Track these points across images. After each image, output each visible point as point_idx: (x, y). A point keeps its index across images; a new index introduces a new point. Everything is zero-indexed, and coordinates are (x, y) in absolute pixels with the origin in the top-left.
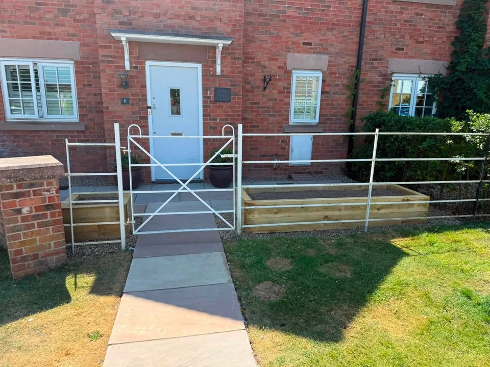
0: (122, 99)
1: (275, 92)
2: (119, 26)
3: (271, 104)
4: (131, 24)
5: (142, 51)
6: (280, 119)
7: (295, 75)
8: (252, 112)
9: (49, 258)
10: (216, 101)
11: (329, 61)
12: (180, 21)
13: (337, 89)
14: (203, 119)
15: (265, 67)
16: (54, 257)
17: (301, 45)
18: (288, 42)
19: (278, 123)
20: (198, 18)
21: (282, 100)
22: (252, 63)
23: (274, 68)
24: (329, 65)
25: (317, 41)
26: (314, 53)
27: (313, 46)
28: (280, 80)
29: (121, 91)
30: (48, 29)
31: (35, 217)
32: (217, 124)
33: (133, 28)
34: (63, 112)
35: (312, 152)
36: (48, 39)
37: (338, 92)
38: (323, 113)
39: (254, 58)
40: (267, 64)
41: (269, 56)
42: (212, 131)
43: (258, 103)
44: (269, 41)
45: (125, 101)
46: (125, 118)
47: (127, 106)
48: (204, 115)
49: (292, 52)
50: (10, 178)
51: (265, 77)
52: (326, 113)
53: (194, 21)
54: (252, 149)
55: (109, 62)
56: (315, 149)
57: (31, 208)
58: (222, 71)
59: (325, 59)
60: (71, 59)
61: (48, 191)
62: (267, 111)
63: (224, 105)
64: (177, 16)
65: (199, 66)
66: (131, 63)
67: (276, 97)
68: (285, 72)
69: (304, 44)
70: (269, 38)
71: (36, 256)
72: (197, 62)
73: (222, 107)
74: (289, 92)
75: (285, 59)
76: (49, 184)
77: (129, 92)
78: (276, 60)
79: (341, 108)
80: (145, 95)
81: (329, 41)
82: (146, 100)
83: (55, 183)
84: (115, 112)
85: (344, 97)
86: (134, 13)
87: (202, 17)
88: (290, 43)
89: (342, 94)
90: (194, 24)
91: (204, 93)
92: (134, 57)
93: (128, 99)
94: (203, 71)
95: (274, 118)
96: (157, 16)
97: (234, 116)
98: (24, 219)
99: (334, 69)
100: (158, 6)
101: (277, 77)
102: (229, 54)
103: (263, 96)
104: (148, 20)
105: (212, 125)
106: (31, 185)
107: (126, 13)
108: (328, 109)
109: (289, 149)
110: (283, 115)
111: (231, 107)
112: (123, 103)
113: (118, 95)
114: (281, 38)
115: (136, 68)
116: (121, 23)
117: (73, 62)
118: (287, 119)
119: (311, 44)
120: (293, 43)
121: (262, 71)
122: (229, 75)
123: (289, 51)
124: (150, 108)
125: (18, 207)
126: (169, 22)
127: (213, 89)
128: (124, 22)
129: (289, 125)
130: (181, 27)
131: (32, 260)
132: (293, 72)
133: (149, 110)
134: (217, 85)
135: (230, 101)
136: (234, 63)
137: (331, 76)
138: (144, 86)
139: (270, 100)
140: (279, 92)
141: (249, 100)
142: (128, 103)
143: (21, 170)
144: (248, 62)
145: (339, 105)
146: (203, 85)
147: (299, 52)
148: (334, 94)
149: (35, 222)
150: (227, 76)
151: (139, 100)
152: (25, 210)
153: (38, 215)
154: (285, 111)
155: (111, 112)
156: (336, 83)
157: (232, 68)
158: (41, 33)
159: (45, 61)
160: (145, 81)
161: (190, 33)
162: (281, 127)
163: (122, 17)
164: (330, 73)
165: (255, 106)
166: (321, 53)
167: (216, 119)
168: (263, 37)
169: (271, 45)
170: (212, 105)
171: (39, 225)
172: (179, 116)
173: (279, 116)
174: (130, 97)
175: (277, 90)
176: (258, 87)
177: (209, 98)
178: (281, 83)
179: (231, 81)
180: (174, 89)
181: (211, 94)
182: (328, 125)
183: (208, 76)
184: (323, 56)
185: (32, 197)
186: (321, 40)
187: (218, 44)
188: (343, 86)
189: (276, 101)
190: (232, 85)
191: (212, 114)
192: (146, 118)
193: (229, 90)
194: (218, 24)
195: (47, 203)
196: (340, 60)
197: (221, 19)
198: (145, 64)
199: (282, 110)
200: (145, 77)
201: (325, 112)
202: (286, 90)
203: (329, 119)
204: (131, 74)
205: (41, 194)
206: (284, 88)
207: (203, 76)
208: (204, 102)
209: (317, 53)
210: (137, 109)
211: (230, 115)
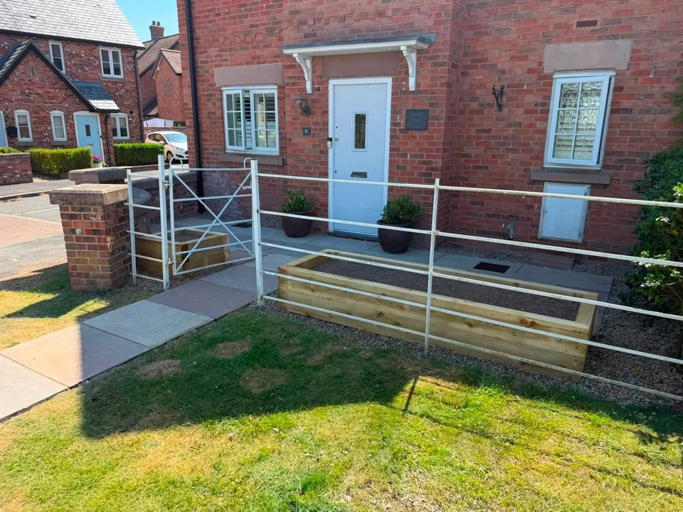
0: (304, 129)
1: (521, 111)
2: (304, 40)
3: (510, 131)
4: (315, 35)
5: (326, 68)
6: (527, 157)
7: (560, 81)
8: (478, 144)
9: (98, 280)
10: (407, 130)
11: (634, 51)
12: (368, 21)
13: (650, 103)
14: (390, 154)
15: (503, 72)
16: (102, 280)
17: (574, 27)
18: (548, 26)
19: (522, 163)
20: (389, 13)
21: (531, 125)
22: (483, 67)
23: (519, 71)
24: (632, 58)
25: (609, 15)
26: (600, 39)
27: (598, 27)
28: (530, 92)
29: (303, 119)
30: (258, 52)
31: (86, 239)
32: (406, 162)
33: (317, 41)
34: (269, 144)
35: (587, 220)
36: (258, 63)
37: (650, 109)
38: (615, 148)
39: (486, 60)
40: (507, 67)
41: (512, 53)
42: (400, 173)
43: (489, 131)
44: (514, 29)
45: (306, 131)
46: (306, 152)
47: (308, 137)
48: (391, 149)
49: (555, 43)
50: (63, 200)
51: (502, 89)
52: (620, 149)
53: (386, 19)
54: (475, 203)
55: (293, 84)
56: (592, 213)
57: (82, 230)
58: (417, 85)
59: (624, 47)
60: (275, 84)
61: (95, 216)
62: (503, 144)
63: (418, 134)
64: (365, 15)
65: (389, 80)
66: (313, 84)
67: (519, 120)
68: (541, 78)
69: (580, 24)
70: (513, 24)
71: (87, 275)
72: (387, 75)
73: (415, 137)
74: (547, 112)
75: (541, 56)
76: (95, 210)
77: (310, 120)
78: (525, 58)
79: (658, 140)
80: (326, 124)
81: (637, 12)
82: (327, 130)
83: (100, 210)
84: (297, 144)
85: (666, 118)
86: (319, 20)
87: (395, 10)
88: (551, 28)
89: (660, 113)
90: (385, 22)
91: (393, 118)
92: (317, 77)
93: (309, 129)
94: (393, 87)
95: (516, 155)
96: (343, 19)
97: (432, 151)
98: (78, 239)
99: (644, 66)
100: (344, 6)
101: (525, 87)
102: (430, 58)
103: (498, 119)
104: (335, 26)
105: (401, 164)
106: (82, 210)
107: (310, 22)
108: (626, 142)
109: (539, 208)
110: (531, 150)
111: (427, 138)
112: (304, 134)
113: (301, 124)
114: (535, 20)
115: (318, 89)
116: (306, 36)
117: (276, 87)
118: (540, 157)
119: (594, 23)
120: (558, 26)
121: (499, 80)
122: (428, 91)
123: (549, 42)
124: (331, 140)
125: (73, 228)
126: (356, 25)
127: (404, 113)
128: (309, 34)
129: (543, 168)
130: (369, 29)
131: (85, 278)
132: (554, 76)
133: (329, 143)
134: (410, 107)
135: (427, 129)
136: (435, 72)
137: (636, 79)
138: (326, 112)
139: (510, 125)
140: (526, 112)
141: (474, 125)
142: (309, 134)
143: (71, 194)
144: (476, 67)
145: (652, 133)
146: (393, 106)
147: (570, 40)
148: (641, 112)
149: (86, 243)
150: (425, 92)
151: (320, 130)
152: (78, 231)
153: (88, 238)
154: (537, 143)
155: (294, 144)
156: (649, 90)
157: (432, 78)
158: (253, 58)
159: (255, 88)
160: (328, 106)
161: (378, 37)
162: (526, 170)
163: (306, 28)
164: (633, 74)
165: (483, 135)
166: (615, 37)
167: (405, 155)
168: (503, 23)
169: (516, 35)
170: (401, 135)
171: (90, 247)
172: (363, 150)
173: (524, 151)
174: (312, 127)
175: (522, 109)
176: (490, 105)
177: (398, 124)
178: (532, 96)
179: (431, 98)
180: (359, 115)
181: (401, 120)
182: (624, 171)
183: (399, 92)
184: (619, 42)
185: (83, 220)
186: (617, 13)
187: (400, 46)
188: (666, 97)
189: (520, 126)
190: (431, 105)
191: (401, 147)
192: (326, 152)
193: (426, 111)
194: (415, 15)
195: (94, 228)
196: (660, 46)
197: (419, 9)
198: (328, 84)
199: (531, 142)
200: (327, 101)
201: (618, 146)
202: (540, 109)
203: (627, 161)
204: (314, 97)
205: (89, 219)
206: (536, 105)
207: (393, 94)
208: (392, 131)
209: (608, 38)
210: (317, 141)
211: (426, 150)
